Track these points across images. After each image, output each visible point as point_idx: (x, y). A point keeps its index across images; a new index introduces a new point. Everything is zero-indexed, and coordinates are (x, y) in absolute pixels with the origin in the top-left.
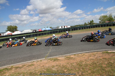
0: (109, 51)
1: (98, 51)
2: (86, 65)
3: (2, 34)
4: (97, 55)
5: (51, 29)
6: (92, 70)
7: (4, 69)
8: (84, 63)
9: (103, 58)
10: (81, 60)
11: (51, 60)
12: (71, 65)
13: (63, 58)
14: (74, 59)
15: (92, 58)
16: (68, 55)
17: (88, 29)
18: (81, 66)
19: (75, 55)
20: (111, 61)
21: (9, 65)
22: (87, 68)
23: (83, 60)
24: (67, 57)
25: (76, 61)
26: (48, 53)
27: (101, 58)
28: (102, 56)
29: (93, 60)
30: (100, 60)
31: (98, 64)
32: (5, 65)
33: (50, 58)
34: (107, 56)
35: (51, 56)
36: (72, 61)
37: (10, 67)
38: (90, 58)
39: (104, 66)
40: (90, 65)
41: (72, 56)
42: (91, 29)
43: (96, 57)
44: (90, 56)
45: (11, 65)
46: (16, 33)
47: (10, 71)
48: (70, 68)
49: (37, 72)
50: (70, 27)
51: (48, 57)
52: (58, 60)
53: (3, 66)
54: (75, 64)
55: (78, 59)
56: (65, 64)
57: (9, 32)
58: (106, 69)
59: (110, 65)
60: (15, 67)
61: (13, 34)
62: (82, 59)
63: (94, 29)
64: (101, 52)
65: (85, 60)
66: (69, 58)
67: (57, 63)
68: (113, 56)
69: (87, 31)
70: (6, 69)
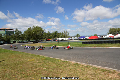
3: (104, 36)
7: (106, 70)
21: (111, 69)
32: (107, 66)
37: (112, 71)
45: (113, 69)
47: (112, 75)
53: (105, 67)
60: (118, 73)
61: (115, 37)
70: (108, 70)
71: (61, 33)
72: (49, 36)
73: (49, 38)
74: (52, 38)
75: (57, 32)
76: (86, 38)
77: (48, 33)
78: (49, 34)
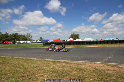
7: (57, 61)
32: (59, 59)
33: (108, 64)
45: (64, 60)
46: (77, 40)
49: (86, 69)
51: (104, 62)
52: (119, 67)
57: (71, 39)
60: (67, 62)
61: (74, 41)
70: (59, 62)
71: (22, 36)
72: (7, 38)
73: (6, 41)
74: (10, 40)
75: (17, 33)
76: (49, 41)
77: (5, 34)
78: (6, 36)
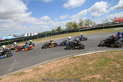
0: (76, 56)
1: (66, 57)
2: (55, 73)
4: (65, 61)
5: (15, 37)
6: (61, 77)
8: (53, 72)
9: (71, 64)
10: (50, 69)
11: (16, 75)
12: (39, 76)
13: (31, 70)
14: (42, 69)
15: (60, 65)
16: (36, 66)
17: (56, 36)
18: (50, 75)
19: (43, 64)
20: (77, 65)
22: (56, 76)
23: (52, 69)
24: (35, 69)
25: (45, 71)
26: (11, 67)
27: (69, 63)
28: (70, 62)
29: (62, 66)
30: (68, 65)
31: (66, 69)
33: (15, 73)
34: (74, 61)
35: (15, 70)
36: (40, 72)
38: (59, 65)
39: (71, 71)
40: (59, 73)
41: (40, 67)
42: (59, 35)
43: (64, 63)
44: (59, 63)
48: (38, 80)
50: (37, 34)
51: (11, 73)
52: (25, 73)
54: (43, 75)
55: (47, 69)
56: (33, 77)
58: (73, 73)
59: (76, 68)
62: (51, 67)
63: (62, 35)
64: (69, 58)
65: (54, 68)
66: (38, 69)
67: (23, 77)
68: (79, 60)
69: (55, 38)
